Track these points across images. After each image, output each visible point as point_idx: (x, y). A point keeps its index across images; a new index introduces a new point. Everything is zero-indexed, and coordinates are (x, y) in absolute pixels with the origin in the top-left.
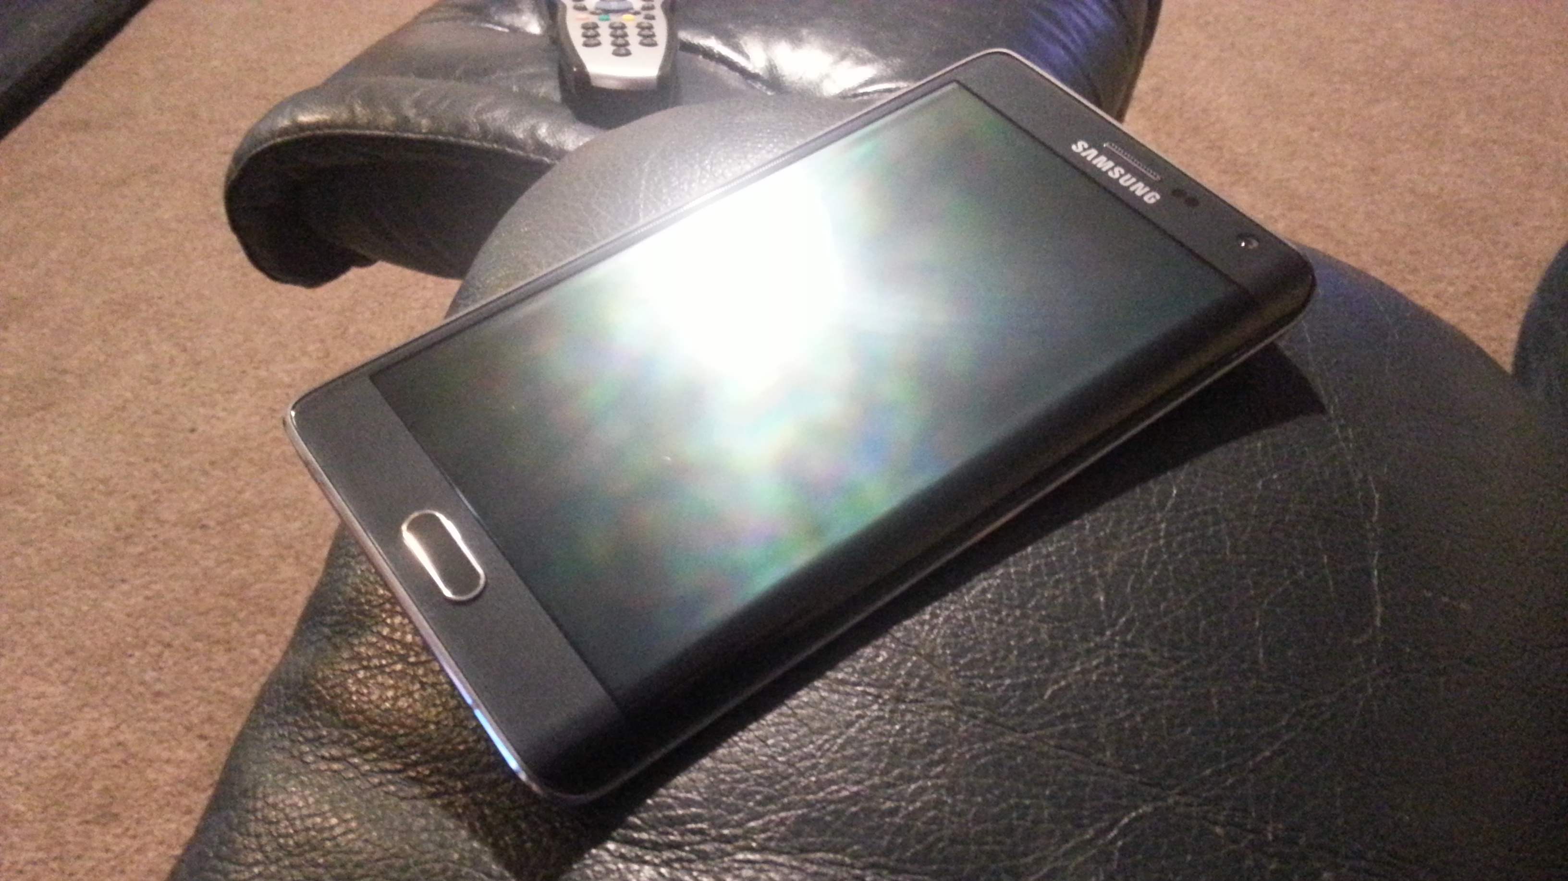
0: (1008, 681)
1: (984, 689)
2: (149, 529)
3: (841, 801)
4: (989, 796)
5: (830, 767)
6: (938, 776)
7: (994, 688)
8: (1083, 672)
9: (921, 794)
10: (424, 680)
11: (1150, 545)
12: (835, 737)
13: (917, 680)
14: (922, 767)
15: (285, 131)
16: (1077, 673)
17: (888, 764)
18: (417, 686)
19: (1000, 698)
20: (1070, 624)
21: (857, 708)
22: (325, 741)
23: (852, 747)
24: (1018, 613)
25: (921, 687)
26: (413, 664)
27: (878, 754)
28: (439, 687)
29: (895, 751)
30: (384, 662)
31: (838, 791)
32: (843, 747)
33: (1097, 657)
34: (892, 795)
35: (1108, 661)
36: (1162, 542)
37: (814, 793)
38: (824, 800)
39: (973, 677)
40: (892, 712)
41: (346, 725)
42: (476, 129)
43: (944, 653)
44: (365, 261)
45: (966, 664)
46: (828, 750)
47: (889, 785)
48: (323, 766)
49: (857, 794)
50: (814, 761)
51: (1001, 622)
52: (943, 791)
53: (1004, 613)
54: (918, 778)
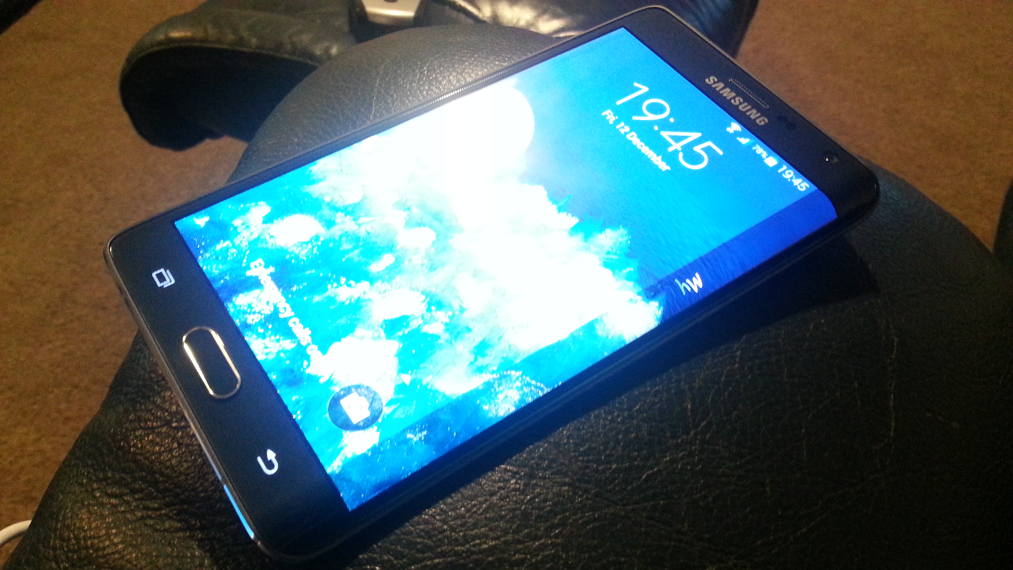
0: (614, 466)
1: (597, 471)
2: (68, 308)
3: (481, 552)
4: (594, 554)
5: (475, 526)
6: (556, 536)
7: (604, 471)
8: (672, 461)
9: (542, 550)
10: (181, 441)
11: (728, 368)
12: (481, 503)
13: (546, 462)
14: (545, 529)
15: (160, 43)
16: (667, 462)
17: (519, 525)
18: (175, 445)
19: (607, 478)
20: (664, 424)
21: (500, 481)
22: (109, 481)
23: (493, 511)
24: (626, 414)
25: (549, 467)
26: (175, 428)
27: (513, 517)
28: (191, 448)
29: (526, 515)
30: (155, 424)
31: (480, 544)
32: (486, 511)
33: (683, 450)
34: (520, 549)
35: (691, 455)
36: (737, 366)
37: (461, 545)
38: (468, 550)
39: (588, 461)
40: (525, 485)
41: (124, 471)
42: (289, 47)
43: (568, 442)
44: (214, 135)
45: (585, 451)
46: (475, 512)
47: (519, 542)
48: (106, 500)
49: (494, 547)
50: (464, 520)
51: (612, 421)
52: (559, 548)
53: (616, 414)
54: (541, 538)
